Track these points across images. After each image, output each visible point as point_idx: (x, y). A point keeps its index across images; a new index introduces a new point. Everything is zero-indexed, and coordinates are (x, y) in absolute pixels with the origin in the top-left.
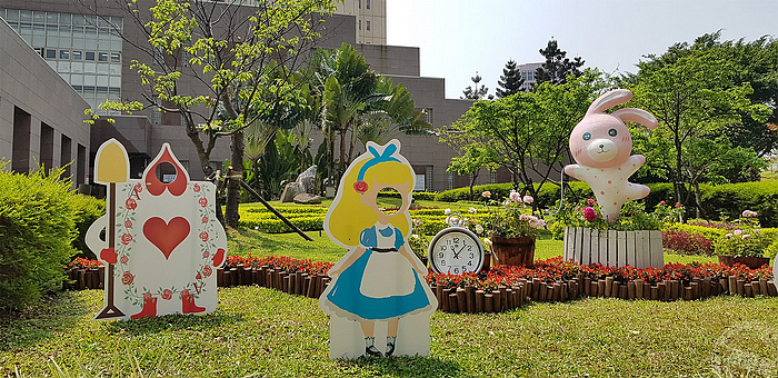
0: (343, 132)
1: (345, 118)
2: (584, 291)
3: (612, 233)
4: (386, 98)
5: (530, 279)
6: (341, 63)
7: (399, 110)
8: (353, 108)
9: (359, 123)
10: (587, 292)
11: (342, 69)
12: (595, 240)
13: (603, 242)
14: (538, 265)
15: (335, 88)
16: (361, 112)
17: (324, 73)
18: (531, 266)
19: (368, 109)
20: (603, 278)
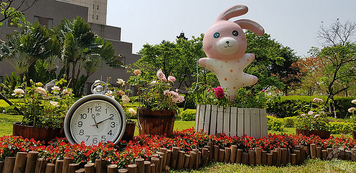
0: (75, 63)
1: (76, 56)
2: (213, 158)
3: (234, 109)
4: (99, 46)
5: (170, 147)
6: (76, 26)
7: (106, 53)
8: (81, 51)
9: (84, 59)
10: (216, 157)
11: (76, 29)
12: (220, 114)
13: (227, 116)
14: (177, 134)
15: (71, 39)
16: (86, 53)
17: (66, 30)
18: (171, 135)
19: (89, 52)
20: (228, 145)
